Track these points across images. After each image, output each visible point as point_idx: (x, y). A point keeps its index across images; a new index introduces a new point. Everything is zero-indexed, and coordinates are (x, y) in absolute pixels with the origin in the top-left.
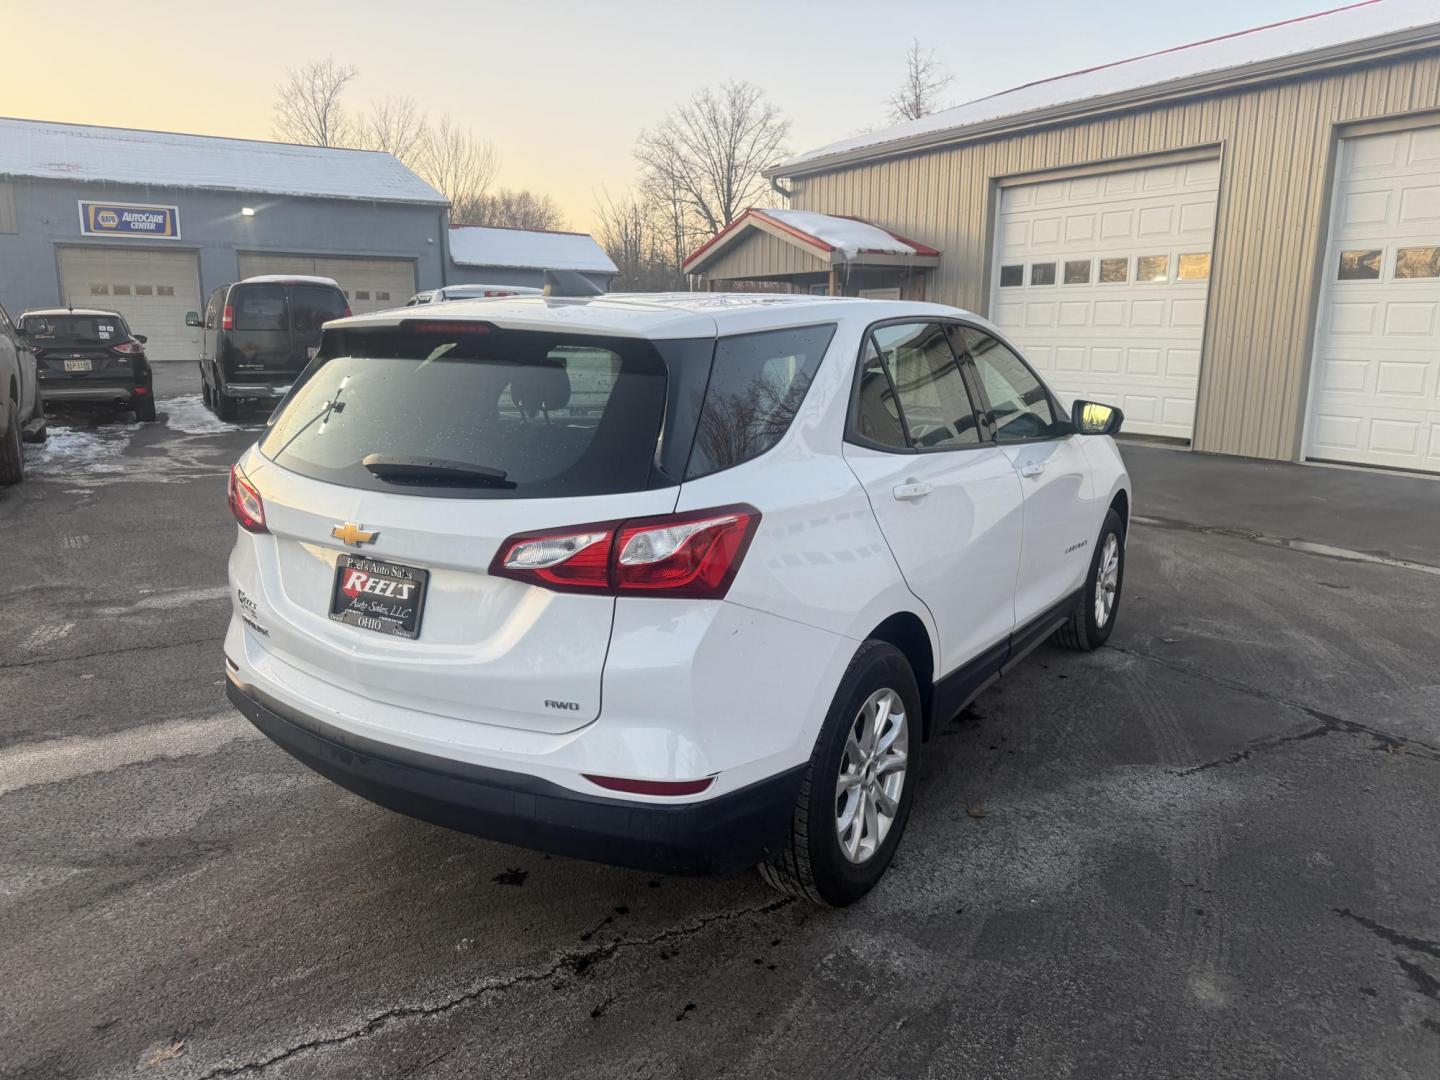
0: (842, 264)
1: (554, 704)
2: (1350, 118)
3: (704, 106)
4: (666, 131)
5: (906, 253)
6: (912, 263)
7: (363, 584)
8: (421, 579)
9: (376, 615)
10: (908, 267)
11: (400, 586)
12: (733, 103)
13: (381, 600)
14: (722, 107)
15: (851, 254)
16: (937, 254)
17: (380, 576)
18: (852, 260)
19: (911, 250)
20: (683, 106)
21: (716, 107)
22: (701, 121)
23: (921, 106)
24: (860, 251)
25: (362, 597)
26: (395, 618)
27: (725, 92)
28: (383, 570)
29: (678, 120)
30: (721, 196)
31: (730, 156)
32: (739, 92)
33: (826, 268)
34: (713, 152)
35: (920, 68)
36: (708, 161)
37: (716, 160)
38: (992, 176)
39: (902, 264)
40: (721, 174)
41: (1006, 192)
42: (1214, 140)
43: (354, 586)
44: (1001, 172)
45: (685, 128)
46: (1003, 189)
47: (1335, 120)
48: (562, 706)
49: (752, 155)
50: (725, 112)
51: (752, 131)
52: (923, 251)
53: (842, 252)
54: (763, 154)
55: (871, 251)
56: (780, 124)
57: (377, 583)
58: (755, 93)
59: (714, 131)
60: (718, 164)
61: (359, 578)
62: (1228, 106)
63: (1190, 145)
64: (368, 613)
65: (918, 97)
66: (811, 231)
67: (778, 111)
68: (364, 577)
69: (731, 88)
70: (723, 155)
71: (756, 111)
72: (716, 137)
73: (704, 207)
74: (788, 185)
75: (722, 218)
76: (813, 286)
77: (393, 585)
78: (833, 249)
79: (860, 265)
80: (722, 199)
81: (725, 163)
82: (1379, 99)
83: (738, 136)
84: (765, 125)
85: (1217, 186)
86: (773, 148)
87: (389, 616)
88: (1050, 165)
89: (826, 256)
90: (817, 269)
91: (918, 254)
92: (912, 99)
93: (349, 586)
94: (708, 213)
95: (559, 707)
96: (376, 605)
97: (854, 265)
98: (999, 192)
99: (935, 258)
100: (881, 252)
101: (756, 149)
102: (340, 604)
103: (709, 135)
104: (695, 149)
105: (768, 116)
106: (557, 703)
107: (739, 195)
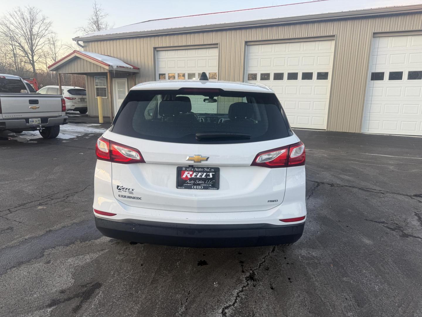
0: (112, 70)
1: (270, 201)
2: (249, 40)
3: (18, 12)
4: (4, 20)
5: (130, 68)
6: (132, 71)
7: (191, 175)
8: (216, 170)
9: (199, 184)
10: (131, 72)
11: (208, 174)
12: (30, 13)
13: (200, 179)
14: (26, 14)
15: (115, 67)
16: (139, 69)
17: (199, 172)
18: (115, 69)
19: (132, 67)
20: (10, 12)
21: (23, 14)
22: (18, 18)
23: (99, 22)
24: (117, 66)
25: (191, 179)
26: (208, 184)
27: (26, 9)
28: (200, 170)
29: (8, 16)
30: (29, 44)
31: (31, 31)
32: (32, 9)
33: (106, 71)
34: (24, 29)
35: (97, 10)
36: (22, 32)
37: (25, 32)
38: (154, 47)
39: (129, 71)
40: (28, 37)
41: (158, 52)
42: (216, 43)
43: (187, 176)
44: (157, 46)
45: (11, 19)
46: (157, 51)
47: (245, 40)
48: (273, 201)
49: (39, 32)
50: (27, 15)
51: (38, 24)
52: (135, 68)
53: (112, 66)
54: (44, 32)
55: (120, 67)
56: (48, 22)
57: (198, 174)
58: (38, 11)
59: (23, 21)
60: (26, 33)
61: (188, 173)
62: (219, 34)
63: (210, 43)
64: (194, 184)
65: (97, 19)
66: (100, 59)
67: (47, 18)
68: (191, 173)
69: (29, 8)
70: (28, 30)
71: (39, 17)
72: (24, 24)
73: (22, 47)
74: (81, 43)
75: (30, 52)
76: (96, 76)
77: (205, 174)
78: (109, 65)
79: (118, 71)
80: (29, 45)
81: (29, 33)
82: (255, 36)
83: (33, 24)
84: (43, 22)
85: (218, 55)
86: (47, 30)
87: (205, 184)
88: (172, 45)
89: (107, 68)
90: (102, 71)
91: (134, 68)
92: (96, 20)
93: (184, 176)
94: (24, 50)
95: (272, 202)
96: (198, 181)
97: (116, 71)
98: (156, 52)
99: (138, 70)
100: (123, 67)
101: (41, 29)
102: (181, 183)
103: (21, 23)
104: (17, 28)
105: (44, 19)
106: (271, 201)
107: (36, 44)
